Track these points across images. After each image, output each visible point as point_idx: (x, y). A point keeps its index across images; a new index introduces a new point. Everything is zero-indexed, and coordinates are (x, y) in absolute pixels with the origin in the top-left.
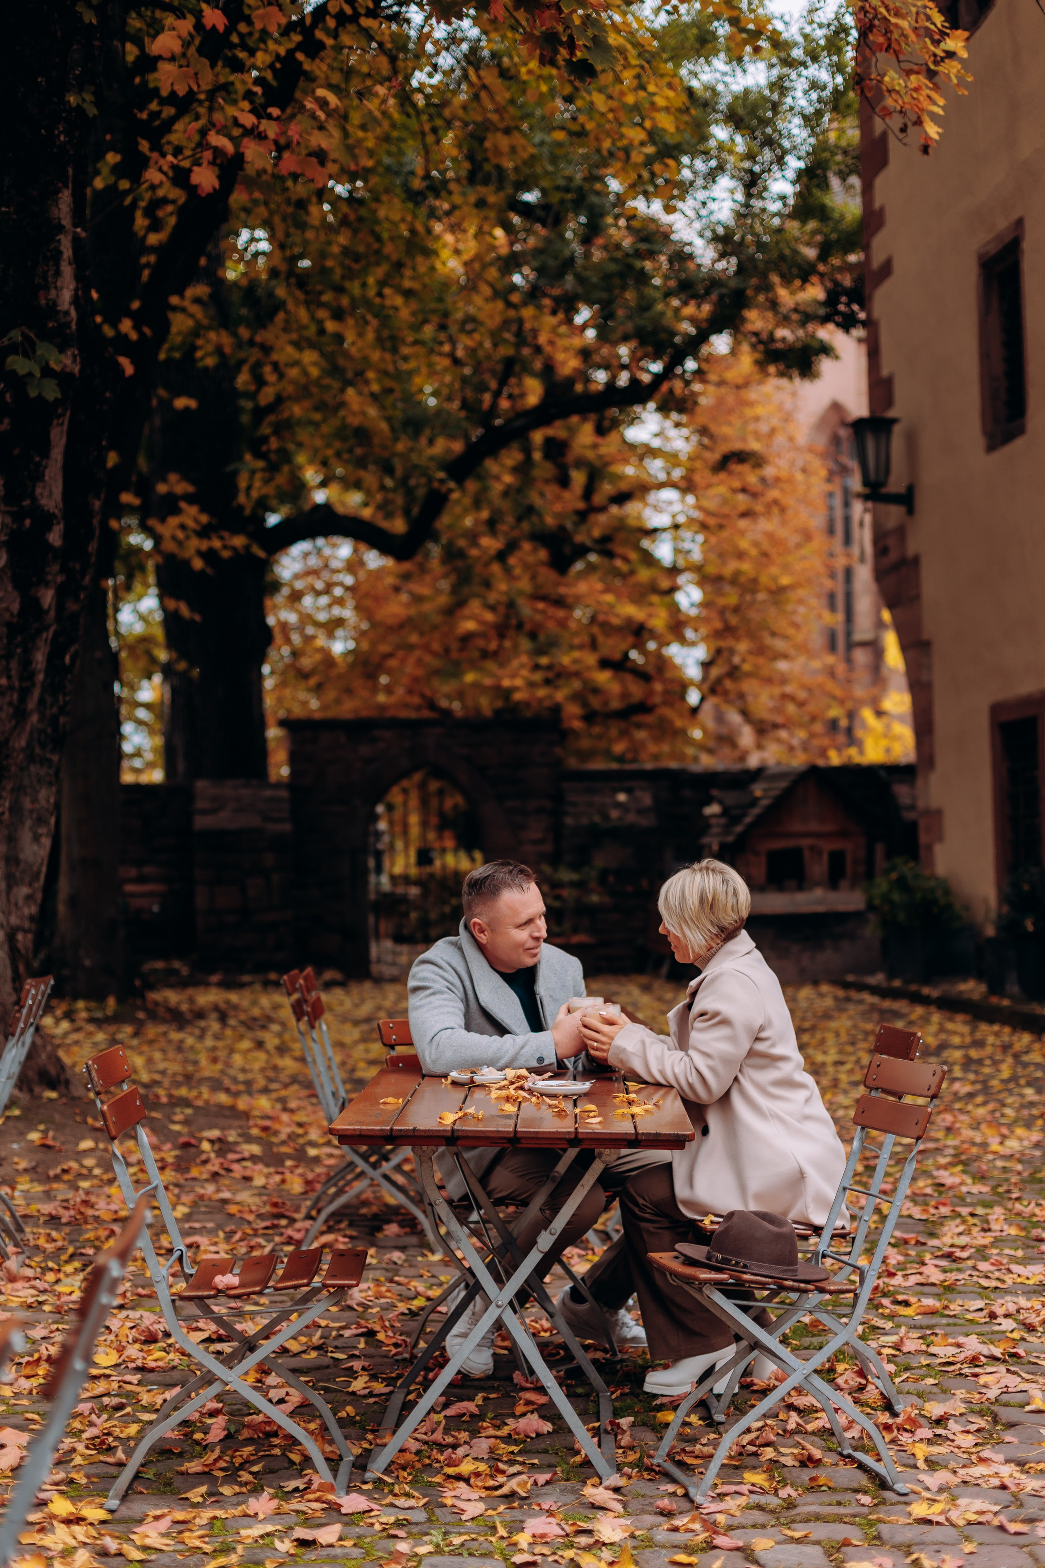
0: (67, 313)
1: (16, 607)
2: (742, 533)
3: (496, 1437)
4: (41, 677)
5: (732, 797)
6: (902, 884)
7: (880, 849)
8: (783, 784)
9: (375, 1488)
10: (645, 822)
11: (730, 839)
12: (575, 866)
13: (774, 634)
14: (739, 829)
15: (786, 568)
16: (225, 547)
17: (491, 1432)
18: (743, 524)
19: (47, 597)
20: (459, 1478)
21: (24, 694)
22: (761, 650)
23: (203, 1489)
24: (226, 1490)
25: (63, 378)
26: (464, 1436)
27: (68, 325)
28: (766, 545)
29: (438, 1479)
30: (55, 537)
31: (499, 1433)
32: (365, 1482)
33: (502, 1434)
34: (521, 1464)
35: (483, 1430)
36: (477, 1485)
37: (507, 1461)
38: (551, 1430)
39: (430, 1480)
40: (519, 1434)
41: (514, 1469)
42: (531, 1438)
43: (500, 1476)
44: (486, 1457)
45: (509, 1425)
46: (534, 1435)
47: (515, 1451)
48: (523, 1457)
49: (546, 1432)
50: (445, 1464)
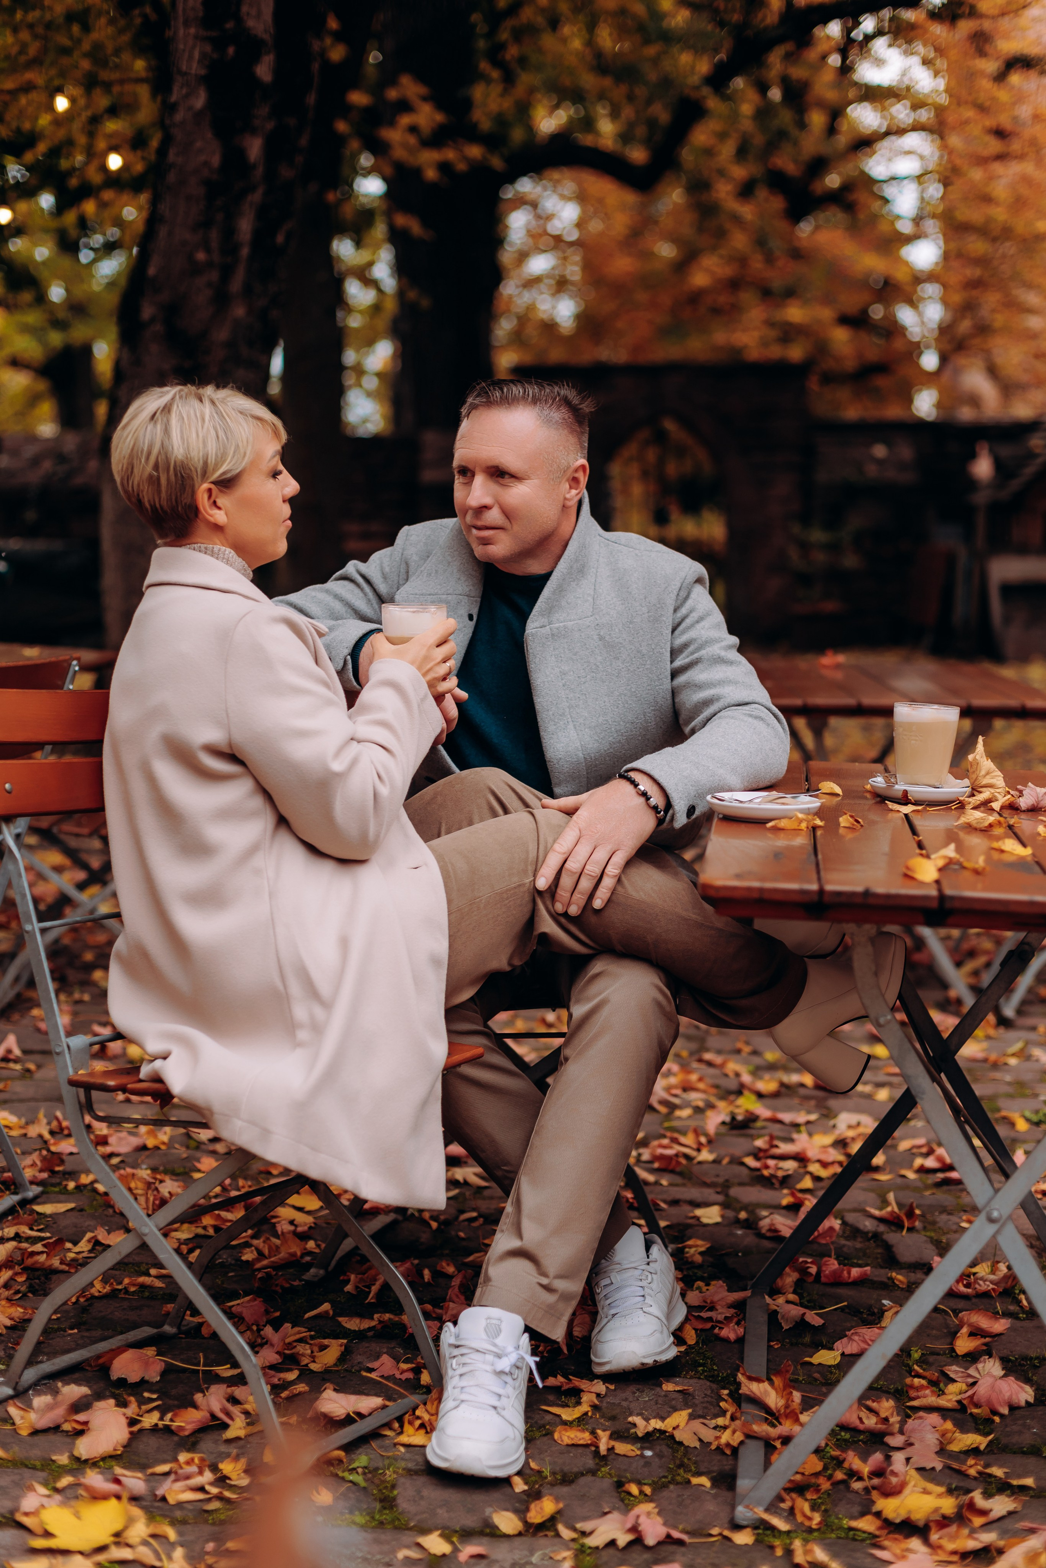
1: (216, 160)
2: (996, 177)
3: (943, 1412)
4: (245, 252)
5: (1005, 449)
9: (758, 1541)
10: (909, 478)
12: (829, 526)
16: (462, 159)
17: (931, 1399)
18: (998, 166)
19: (254, 148)
20: (908, 1528)
21: (227, 272)
28: (1023, 189)
29: (867, 1524)
30: (264, 71)
31: (943, 1402)
32: (737, 1527)
33: (949, 1405)
34: (1004, 1487)
35: (913, 1394)
36: (940, 1547)
37: (975, 1478)
38: (1031, 1400)
39: (854, 1524)
40: (977, 1405)
41: (1000, 1505)
42: (1002, 1416)
43: (978, 1521)
44: (939, 1466)
45: (953, 1381)
46: (1005, 1411)
47: (982, 1447)
48: (1001, 1466)
49: (1023, 1404)
50: (874, 1488)
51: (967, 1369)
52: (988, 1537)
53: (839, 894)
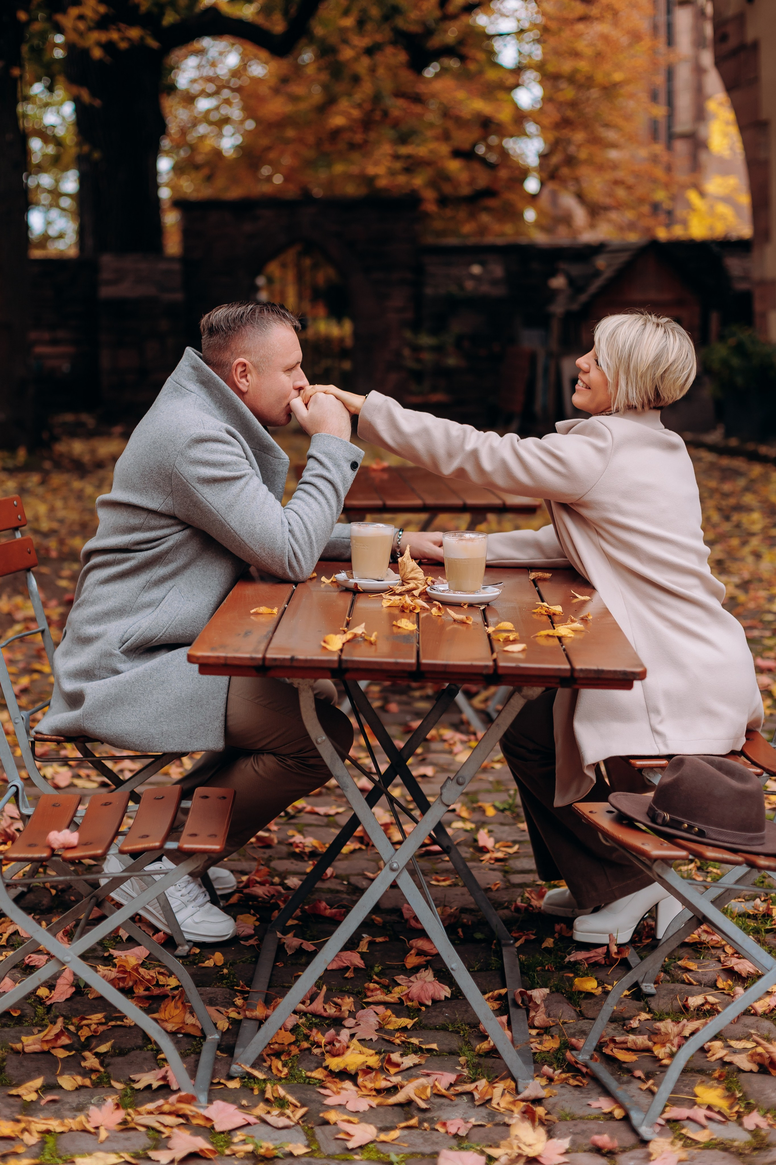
2: (579, 36)
3: (387, 1005)
5: (576, 270)
6: (740, 349)
7: (715, 318)
8: (624, 257)
9: (244, 1086)
10: (499, 291)
11: (575, 307)
12: (434, 332)
13: (607, 125)
14: (583, 298)
15: (618, 66)
16: (123, 39)
17: (380, 996)
18: (580, 27)
20: (344, 1075)
22: (596, 141)
23: (38, 1082)
24: (67, 1082)
26: (348, 1003)
28: (600, 45)
29: (318, 1074)
31: (388, 999)
32: (231, 1078)
33: (392, 1000)
34: (418, 1050)
35: (369, 994)
36: (365, 1087)
37: (399, 1045)
38: (449, 996)
39: (309, 1074)
40: (412, 1000)
41: (410, 1060)
42: (427, 1006)
43: (393, 1070)
44: (375, 1038)
45: (399, 985)
46: (429, 1003)
47: (409, 1027)
48: (417, 1038)
49: (443, 998)
50: (327, 1052)
51: (409, 977)
52: (396, 1080)
53: (275, 660)
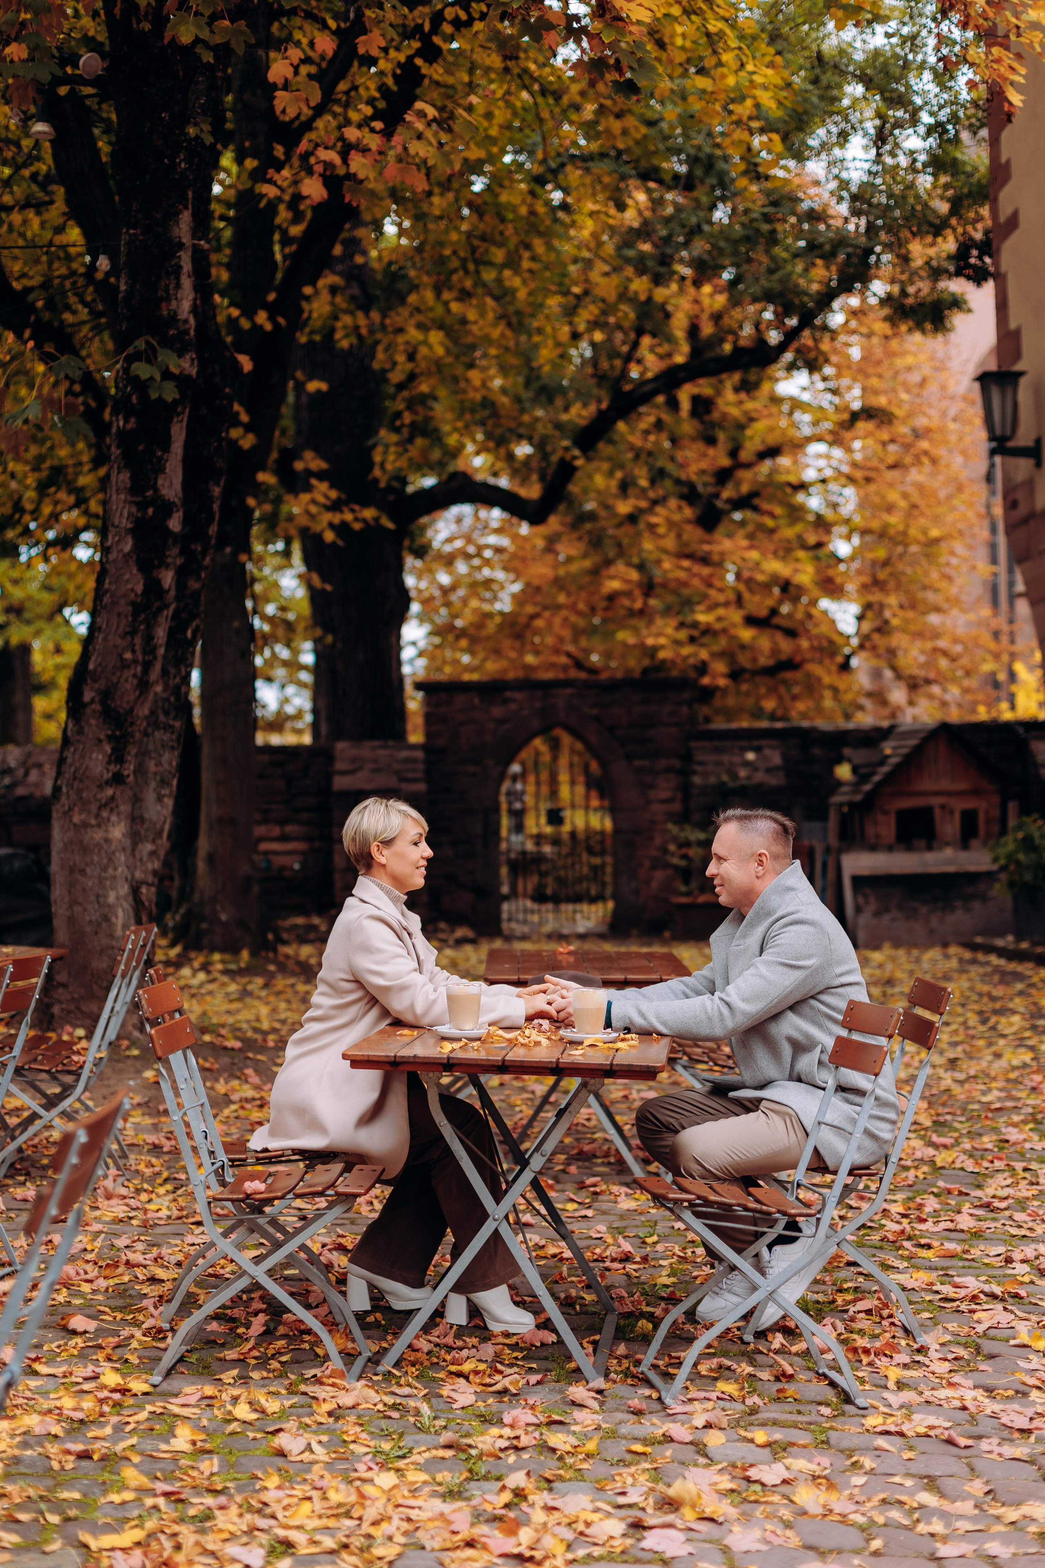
0: (186, 321)
1: (139, 588)
2: (890, 485)
4: (162, 651)
5: (861, 756)
7: (1012, 807)
8: (913, 741)
10: (773, 780)
11: (858, 798)
13: (925, 587)
15: (934, 521)
16: (356, 519)
18: (891, 475)
19: (168, 578)
21: (147, 666)
25: (182, 381)
27: (187, 332)
28: (914, 497)
30: (175, 524)
